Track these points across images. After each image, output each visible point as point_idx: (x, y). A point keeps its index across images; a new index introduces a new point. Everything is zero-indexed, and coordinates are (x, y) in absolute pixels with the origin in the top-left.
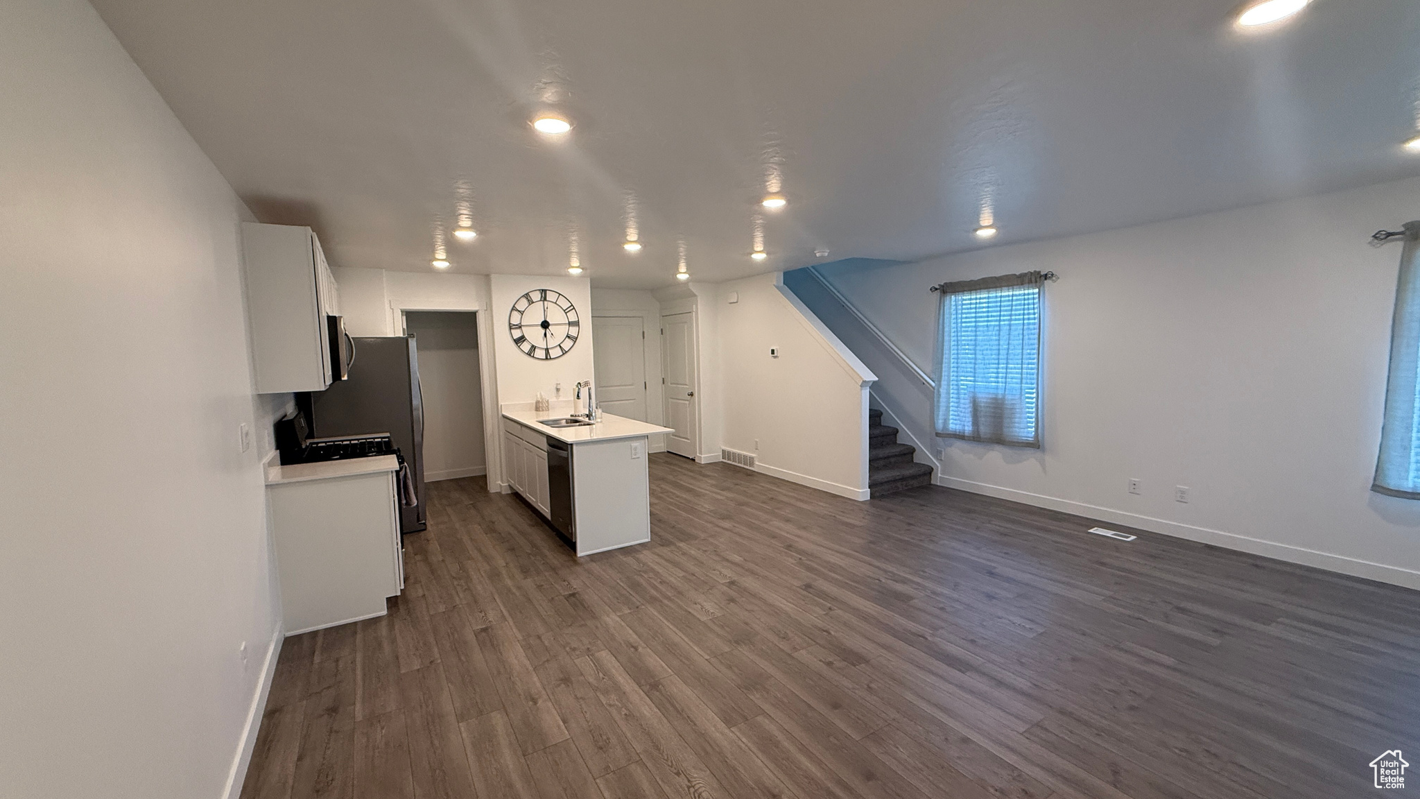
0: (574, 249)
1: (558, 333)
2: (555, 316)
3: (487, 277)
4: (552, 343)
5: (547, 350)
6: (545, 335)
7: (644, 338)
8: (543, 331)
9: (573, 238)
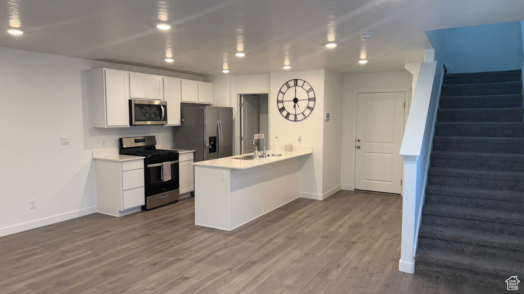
1: (302, 105)
4: (299, 111)
5: (296, 116)
8: (294, 104)
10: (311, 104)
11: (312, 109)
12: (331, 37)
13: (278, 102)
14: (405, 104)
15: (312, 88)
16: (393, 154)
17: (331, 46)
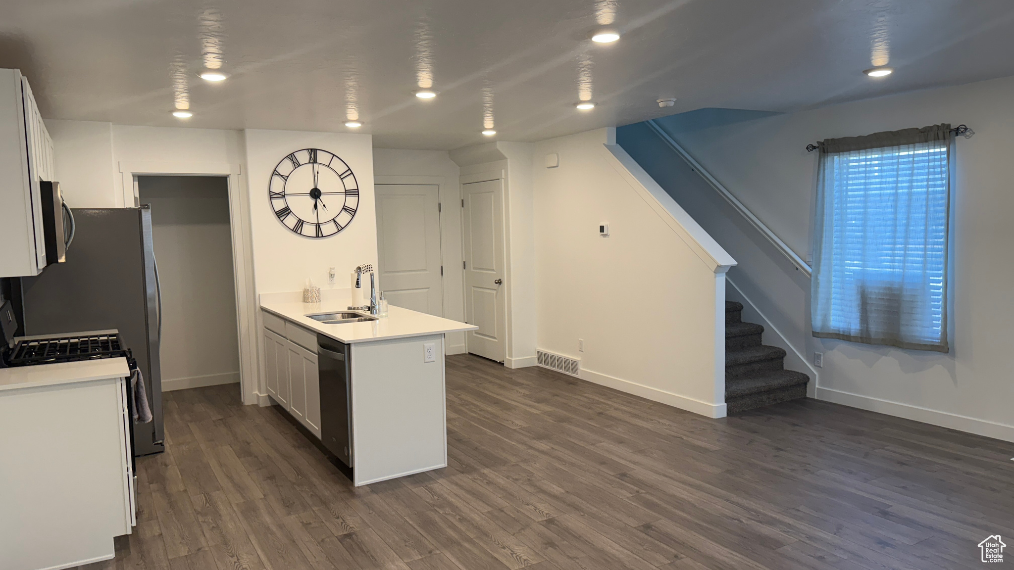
0: (351, 97)
1: (332, 204)
2: (328, 182)
3: (241, 131)
4: (325, 215)
5: (318, 226)
6: (316, 206)
7: (440, 211)
8: (312, 202)
9: (351, 84)
10: (351, 202)
11: (353, 212)
13: (272, 196)
14: (440, 204)
15: (349, 169)
16: (427, 290)
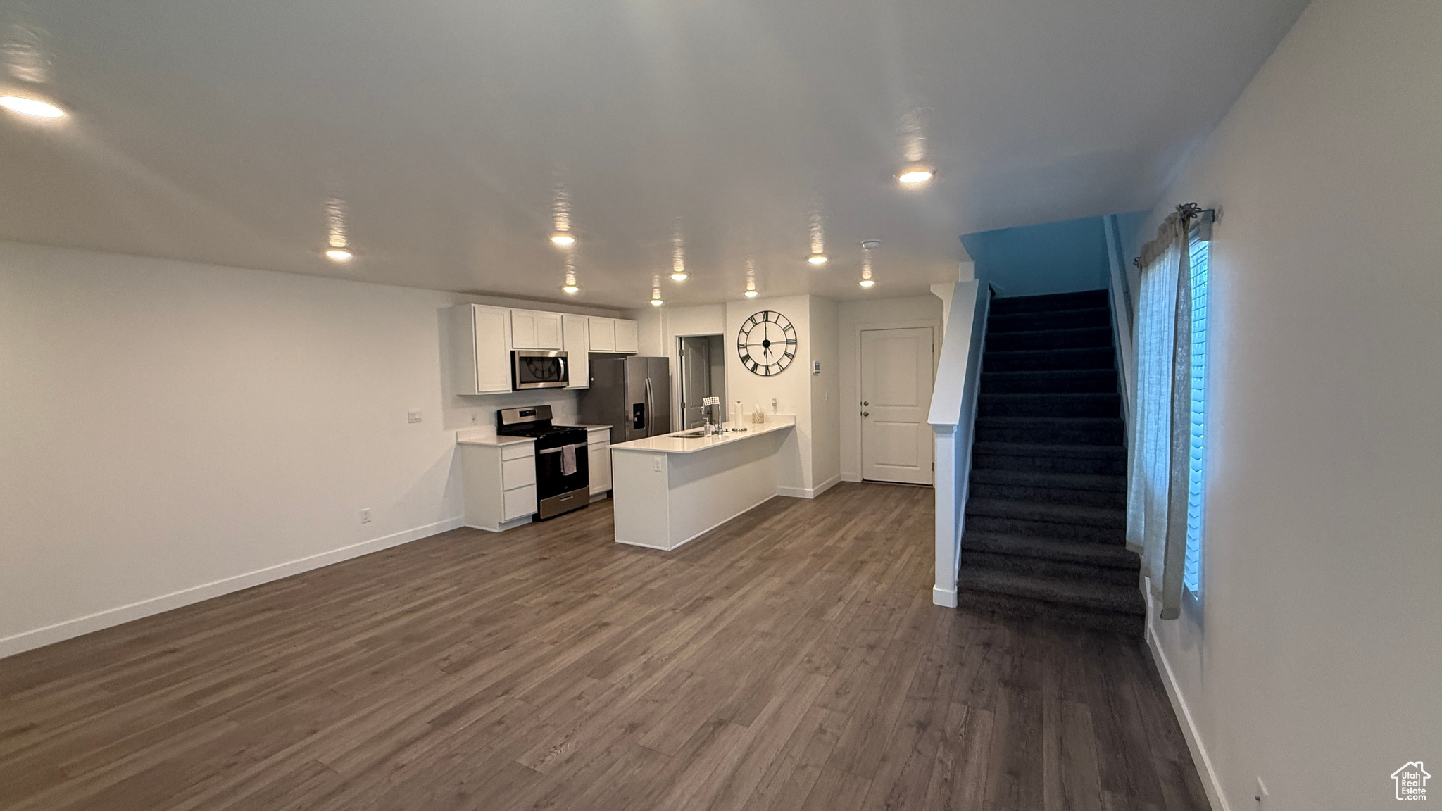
1: (777, 351)
2: (775, 335)
3: (725, 303)
4: (772, 360)
5: (767, 367)
6: (765, 353)
8: (763, 349)
10: (791, 349)
11: (792, 357)
12: (817, 247)
13: (739, 346)
14: (933, 345)
15: (790, 324)
16: (917, 424)
17: (818, 261)
